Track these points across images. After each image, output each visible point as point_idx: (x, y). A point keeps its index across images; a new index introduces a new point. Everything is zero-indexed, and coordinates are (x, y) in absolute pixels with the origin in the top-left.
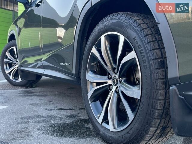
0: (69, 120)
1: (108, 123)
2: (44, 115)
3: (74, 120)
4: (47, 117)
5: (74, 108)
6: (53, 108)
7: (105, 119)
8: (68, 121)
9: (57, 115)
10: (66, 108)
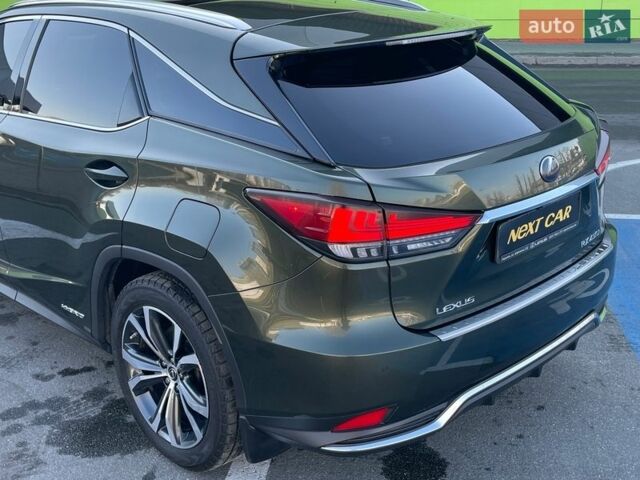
0: (94, 405)
1: (166, 431)
2: (42, 399)
3: (102, 404)
4: (50, 403)
5: (93, 364)
6: (51, 372)
7: (162, 425)
8: (94, 411)
9: (65, 395)
10: (76, 368)
